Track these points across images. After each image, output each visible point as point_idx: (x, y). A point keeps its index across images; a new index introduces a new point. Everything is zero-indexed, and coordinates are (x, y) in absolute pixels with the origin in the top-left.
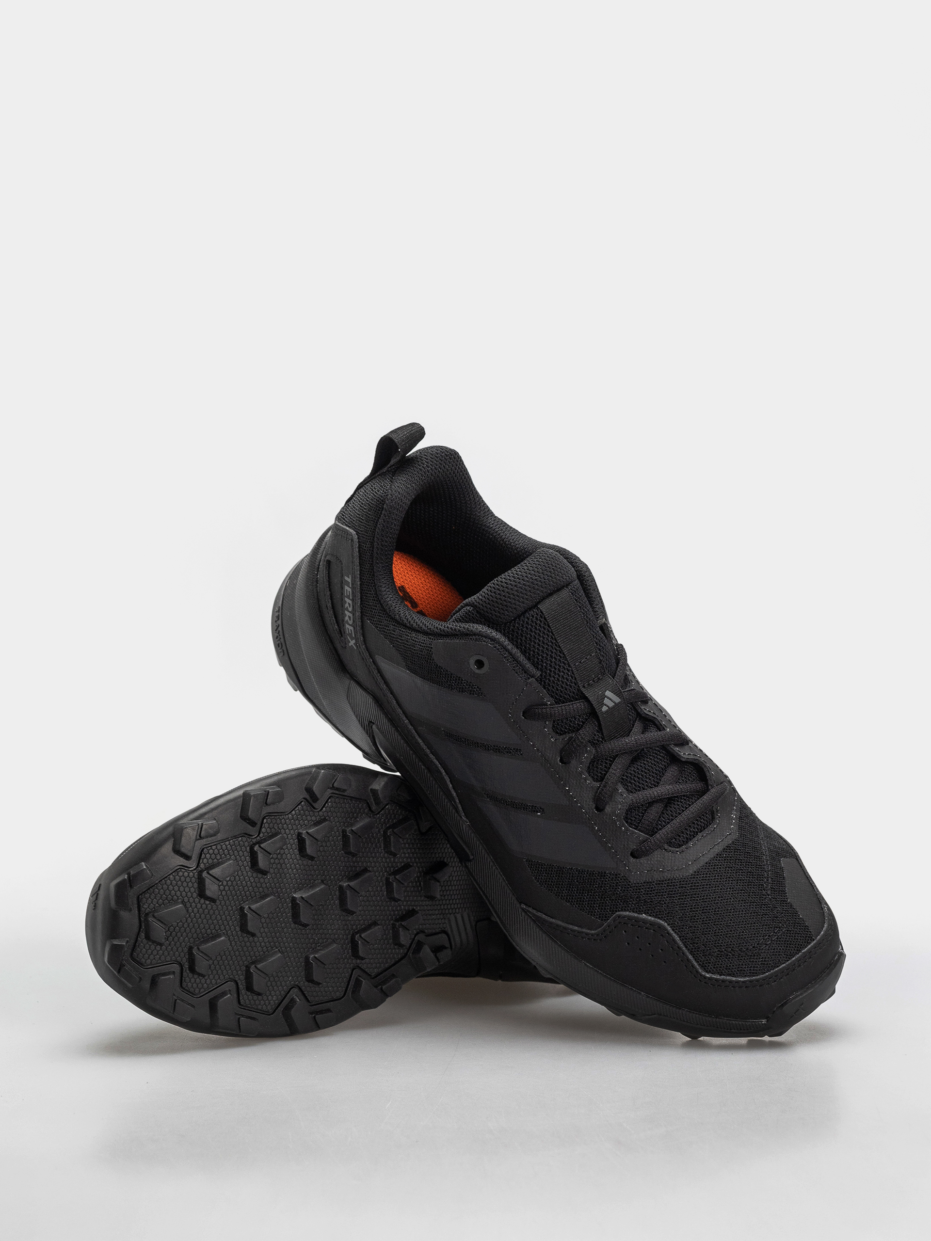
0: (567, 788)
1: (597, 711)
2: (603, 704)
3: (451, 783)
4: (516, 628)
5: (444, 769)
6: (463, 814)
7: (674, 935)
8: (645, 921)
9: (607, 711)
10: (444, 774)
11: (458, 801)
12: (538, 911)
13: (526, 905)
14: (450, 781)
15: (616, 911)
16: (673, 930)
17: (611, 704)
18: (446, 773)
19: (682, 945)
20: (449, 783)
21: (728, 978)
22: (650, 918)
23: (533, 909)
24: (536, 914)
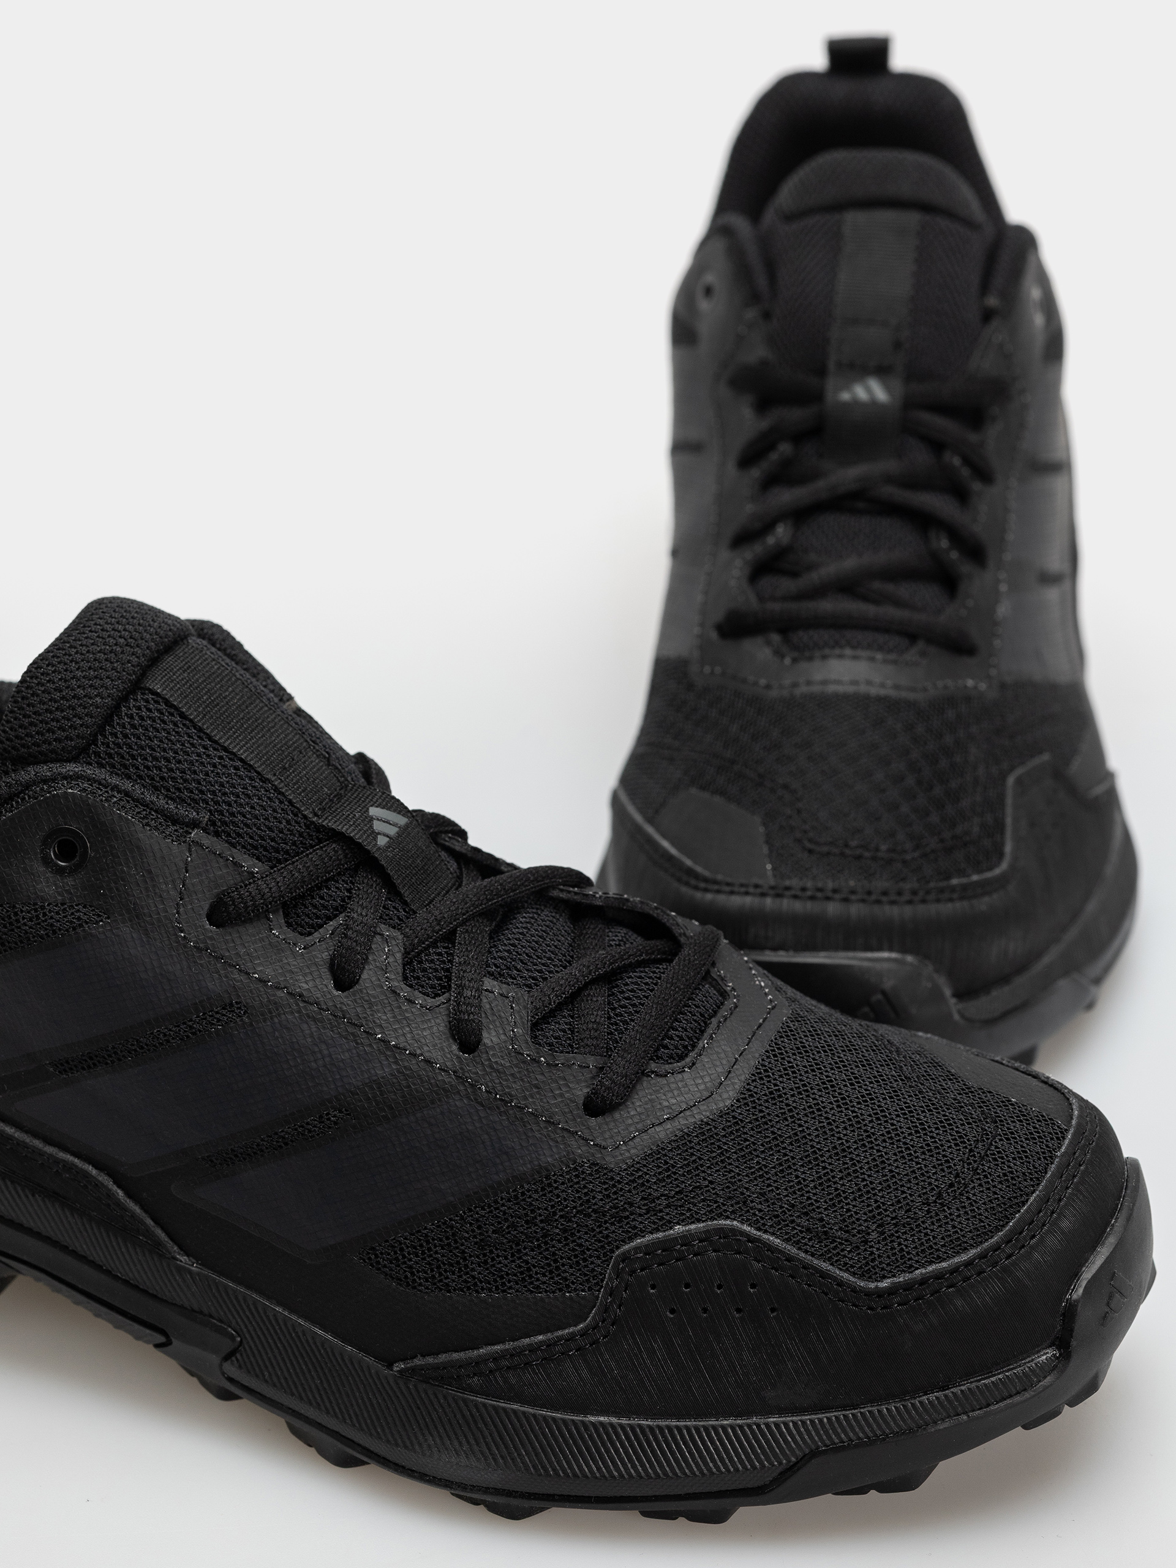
0: (379, 1036)
1: (369, 848)
2: (375, 835)
3: (119, 1187)
4: (111, 745)
5: (89, 1163)
6: (176, 1248)
7: (765, 1236)
8: (686, 1240)
9: (388, 846)
10: (94, 1172)
11: (152, 1223)
12: (437, 1354)
13: (403, 1360)
14: (115, 1182)
15: (612, 1251)
16: (759, 1229)
17: (392, 831)
18: (96, 1168)
19: (794, 1251)
20: (115, 1188)
21: (930, 1268)
22: (693, 1227)
23: (423, 1356)
24: (436, 1361)
